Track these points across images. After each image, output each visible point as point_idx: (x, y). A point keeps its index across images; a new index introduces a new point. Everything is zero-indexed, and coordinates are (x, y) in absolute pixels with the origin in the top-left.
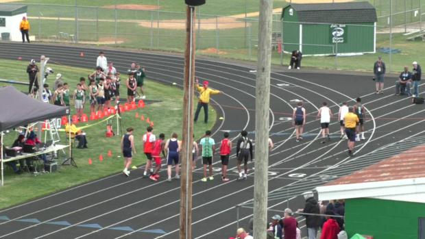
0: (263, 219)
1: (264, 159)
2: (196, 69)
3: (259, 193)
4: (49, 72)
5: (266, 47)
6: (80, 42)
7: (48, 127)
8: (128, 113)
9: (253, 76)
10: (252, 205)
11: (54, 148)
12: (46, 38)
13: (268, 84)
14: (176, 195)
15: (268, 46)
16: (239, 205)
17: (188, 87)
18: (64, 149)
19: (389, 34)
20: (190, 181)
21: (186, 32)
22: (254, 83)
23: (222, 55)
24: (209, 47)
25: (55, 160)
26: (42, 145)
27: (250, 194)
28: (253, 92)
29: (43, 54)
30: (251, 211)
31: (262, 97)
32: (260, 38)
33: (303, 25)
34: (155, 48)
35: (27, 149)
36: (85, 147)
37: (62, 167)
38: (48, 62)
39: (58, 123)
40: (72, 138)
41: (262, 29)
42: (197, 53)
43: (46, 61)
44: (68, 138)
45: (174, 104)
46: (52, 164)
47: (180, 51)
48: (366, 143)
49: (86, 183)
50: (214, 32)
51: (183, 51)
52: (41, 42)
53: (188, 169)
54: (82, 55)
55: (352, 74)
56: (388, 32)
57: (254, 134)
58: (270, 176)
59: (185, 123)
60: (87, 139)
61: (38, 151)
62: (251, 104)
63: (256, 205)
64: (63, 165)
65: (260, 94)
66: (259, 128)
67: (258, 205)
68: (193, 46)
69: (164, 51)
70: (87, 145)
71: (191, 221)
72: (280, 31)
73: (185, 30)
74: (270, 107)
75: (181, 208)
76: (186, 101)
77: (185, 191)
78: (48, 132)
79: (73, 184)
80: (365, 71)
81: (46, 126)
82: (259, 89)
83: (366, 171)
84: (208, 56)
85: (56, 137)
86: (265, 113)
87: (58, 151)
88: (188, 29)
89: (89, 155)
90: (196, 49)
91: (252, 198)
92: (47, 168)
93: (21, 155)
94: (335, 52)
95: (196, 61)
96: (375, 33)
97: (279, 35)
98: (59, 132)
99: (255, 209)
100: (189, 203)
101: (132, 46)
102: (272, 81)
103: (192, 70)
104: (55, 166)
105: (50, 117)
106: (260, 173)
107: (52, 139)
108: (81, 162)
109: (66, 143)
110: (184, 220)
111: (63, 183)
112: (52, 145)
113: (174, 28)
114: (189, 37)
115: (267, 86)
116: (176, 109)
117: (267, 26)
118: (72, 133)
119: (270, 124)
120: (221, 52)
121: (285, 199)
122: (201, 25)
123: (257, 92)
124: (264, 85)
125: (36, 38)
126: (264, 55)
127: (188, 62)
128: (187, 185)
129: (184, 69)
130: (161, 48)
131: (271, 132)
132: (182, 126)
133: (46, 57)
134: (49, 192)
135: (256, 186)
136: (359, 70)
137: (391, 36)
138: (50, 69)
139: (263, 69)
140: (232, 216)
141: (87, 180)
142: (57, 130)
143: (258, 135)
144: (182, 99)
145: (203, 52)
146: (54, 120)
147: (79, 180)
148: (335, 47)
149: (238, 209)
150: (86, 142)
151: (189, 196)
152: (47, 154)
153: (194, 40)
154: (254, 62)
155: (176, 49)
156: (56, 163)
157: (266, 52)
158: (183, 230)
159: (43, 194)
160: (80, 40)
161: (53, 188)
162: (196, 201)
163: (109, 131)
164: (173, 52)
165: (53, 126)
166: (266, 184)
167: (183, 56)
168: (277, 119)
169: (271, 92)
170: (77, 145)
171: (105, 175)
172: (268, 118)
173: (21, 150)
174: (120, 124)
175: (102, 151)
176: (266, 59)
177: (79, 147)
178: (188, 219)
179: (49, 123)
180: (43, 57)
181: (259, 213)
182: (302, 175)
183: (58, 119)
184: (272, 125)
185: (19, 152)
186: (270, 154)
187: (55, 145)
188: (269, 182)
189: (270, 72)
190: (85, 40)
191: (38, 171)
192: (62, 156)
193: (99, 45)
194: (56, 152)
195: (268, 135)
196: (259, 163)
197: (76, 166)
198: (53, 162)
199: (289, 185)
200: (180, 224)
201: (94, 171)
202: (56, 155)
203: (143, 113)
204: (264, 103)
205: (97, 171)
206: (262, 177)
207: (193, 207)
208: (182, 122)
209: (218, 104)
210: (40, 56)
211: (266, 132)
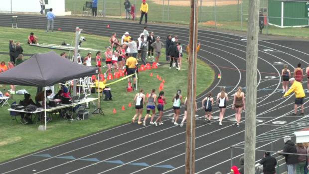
0: (252, 157)
1: (253, 110)
2: (199, 38)
3: (249, 137)
4: (82, 40)
5: (254, 20)
6: (107, 16)
7: (81, 84)
8: (144, 73)
9: (245, 43)
10: (243, 146)
11: (87, 100)
12: (80, 13)
13: (256, 49)
14: (183, 138)
15: (257, 19)
16: (233, 146)
17: (192, 52)
18: (94, 101)
20: (193, 127)
21: (190, 9)
22: (245, 49)
23: (219, 26)
24: (210, 20)
25: (87, 110)
26: (76, 98)
27: (242, 137)
28: (244, 55)
29: (77, 26)
30: (242, 151)
31: (251, 60)
32: (250, 12)
33: (284, 2)
34: (166, 21)
35: (65, 101)
36: (110, 99)
37: (92, 116)
38: (81, 32)
39: (89, 80)
40: (100, 93)
41: (251, 5)
43: (80, 32)
44: (97, 93)
47: (186, 24)
49: (112, 128)
50: (213, 8)
51: (188, 23)
52: (76, 16)
53: (192, 116)
54: (108, 26)
57: (245, 90)
58: (257, 123)
59: (190, 80)
61: (74, 102)
62: (243, 65)
63: (246, 146)
64: (93, 113)
65: (250, 57)
66: (248, 85)
67: (248, 146)
68: (196, 19)
69: (173, 23)
70: (112, 98)
71: (194, 158)
72: (266, 8)
73: (190, 7)
74: (258, 68)
75: (187, 149)
76: (190, 63)
77: (189, 134)
78: (81, 87)
79: (102, 129)
82: (249, 53)
84: (208, 27)
85: (87, 92)
86: (254, 73)
87: (90, 103)
88: (193, 6)
89: (114, 106)
90: (199, 22)
91: (243, 141)
92: (81, 116)
93: (61, 105)
95: (199, 31)
97: (265, 10)
99: (245, 149)
100: (193, 144)
102: (260, 48)
103: (195, 38)
104: (87, 114)
105: (83, 75)
106: (250, 121)
107: (85, 93)
108: (106, 111)
109: (96, 97)
110: (189, 157)
111: (93, 128)
112: (85, 98)
113: (181, 5)
114: (193, 12)
115: (255, 51)
116: (183, 70)
117: (255, 3)
118: (100, 89)
119: (258, 81)
120: (218, 25)
121: (270, 142)
122: (202, 2)
123: (248, 56)
124: (253, 50)
125: (72, 13)
126: (253, 26)
127: (192, 32)
128: (191, 130)
129: (189, 38)
130: (170, 21)
131: (258, 88)
132: (187, 83)
133: (80, 28)
134: (82, 135)
135: (246, 131)
138: (84, 38)
139: (253, 37)
140: (226, 155)
141: (113, 126)
142: (88, 86)
143: (248, 90)
144: (187, 62)
145: (204, 24)
146: (86, 78)
147: (105, 126)
149: (232, 149)
150: (111, 96)
151: (193, 139)
152: (81, 105)
153: (197, 15)
154: (245, 31)
155: (183, 22)
156: (88, 112)
157: (255, 24)
158: (188, 165)
159: (78, 136)
160: (107, 15)
161: (86, 132)
162: (199, 142)
163: (129, 87)
164: (180, 24)
165: (86, 83)
166: (254, 130)
167: (188, 27)
168: (263, 77)
169: (258, 56)
170: (104, 98)
171: (126, 122)
172: (256, 77)
174: (138, 82)
175: (124, 103)
176: (254, 30)
177: (105, 100)
178: (192, 157)
179: (82, 80)
180: (77, 28)
181: (249, 153)
182: (284, 122)
183: (89, 78)
184: (259, 82)
185: (58, 103)
186: (257, 105)
187: (87, 98)
188: (257, 128)
189: (258, 40)
190: (111, 15)
191: (74, 119)
192: (93, 107)
193: (122, 19)
194: (87, 104)
195: (256, 91)
196: (249, 113)
197: (104, 115)
198: (86, 111)
199: (273, 130)
200: (186, 161)
201: (117, 119)
202: (88, 106)
203: (156, 73)
204: (253, 65)
205: (120, 118)
206: (251, 124)
207: (196, 148)
208: (188, 80)
209: (216, 66)
210: (75, 27)
211: (254, 88)
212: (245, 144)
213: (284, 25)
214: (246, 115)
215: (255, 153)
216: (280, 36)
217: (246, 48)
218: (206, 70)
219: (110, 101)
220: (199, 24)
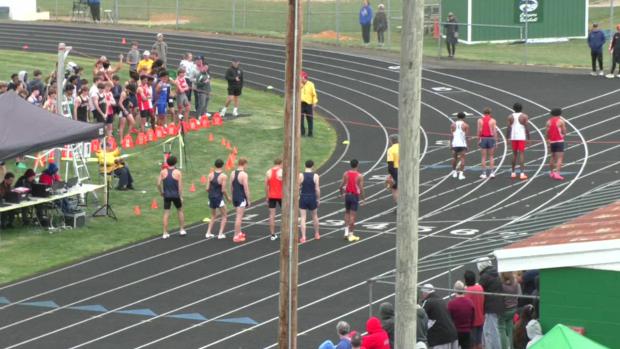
0: (411, 301)
1: (412, 207)
2: (305, 64)
3: (404, 260)
4: (71, 69)
5: (414, 30)
6: (120, 22)
7: (71, 156)
8: (197, 135)
9: (395, 75)
10: (393, 279)
11: (81, 190)
12: (68, 15)
13: (418, 87)
14: (273, 264)
15: (419, 28)
16: (373, 279)
17: (291, 93)
18: (97, 191)
19: (609, 9)
20: (295, 241)
21: (288, 7)
22: (396, 86)
23: (345, 41)
24: (326, 29)
25: (82, 208)
27: (390, 261)
28: (394, 99)
29: (62, 40)
30: (391, 289)
31: (408, 106)
32: (405, 14)
34: (240, 31)
35: (37, 191)
36: (130, 187)
37: (92, 220)
38: (70, 54)
39: (86, 149)
40: (108, 174)
41: (408, 0)
42: (306, 39)
43: (67, 52)
44: (103, 174)
45: (270, 120)
46: (77, 215)
47: (280, 37)
48: (573, 181)
49: (131, 244)
50: (332, 6)
51: (284, 35)
52: (59, 21)
53: (291, 222)
54: (124, 42)
55: (549, 71)
56: (608, 5)
58: (421, 234)
59: (287, 149)
60: (132, 175)
61: (55, 194)
62: (392, 119)
63: (400, 279)
65: (405, 102)
66: (404, 157)
67: (402, 279)
68: (299, 28)
69: (253, 35)
70: (133, 184)
71: (296, 305)
72: (438, 5)
73: (287, 3)
74: (421, 124)
75: (282, 284)
76: (288, 114)
77: (286, 256)
78: (71, 163)
79: (111, 246)
80: (571, 67)
81: (68, 155)
82: (405, 95)
83: (573, 226)
84: (323, 43)
85: (82, 172)
86: (414, 133)
87: (87, 194)
88: (292, 1)
89: (137, 201)
90: (305, 32)
91: (394, 268)
92: (69, 222)
93: (29, 200)
94: (524, 37)
95: (304, 51)
96: (587, 6)
97: (436, 10)
98: (88, 164)
99: (397, 285)
100: (293, 275)
101: (203, 28)
102: (425, 84)
103: (298, 66)
104: (83, 217)
105: (74, 139)
106: (406, 229)
107: (78, 174)
108: (121, 211)
109: (100, 182)
110: (286, 302)
111: (94, 244)
112: (77, 185)
114: (293, 12)
115: (416, 90)
116: (273, 128)
118: (108, 166)
119: (422, 152)
120: (343, 38)
121: (446, 269)
123: (401, 100)
124: (412, 89)
125: (50, 15)
126: (411, 41)
127: (291, 53)
128: (291, 247)
129: (286, 64)
130: (248, 31)
131: (422, 163)
132: (282, 154)
133: (67, 45)
134: (72, 259)
135: (399, 249)
136: (561, 65)
137: (612, 12)
138: (75, 65)
139: (411, 64)
140: (360, 296)
141: (133, 240)
142: (84, 161)
144: (282, 112)
145: (315, 37)
146: (80, 144)
147: (116, 240)
148: (524, 29)
149: (371, 285)
150: (130, 181)
151: (294, 265)
152: (70, 199)
153: (302, 19)
154: (396, 52)
155: (272, 33)
156: (83, 214)
157: (415, 38)
158: (284, 317)
159: (63, 262)
160: (121, 19)
161: (80, 252)
162: (305, 272)
164: (267, 37)
165: (78, 155)
166: (415, 247)
167: (283, 43)
168: (432, 143)
169: (422, 100)
170: (116, 185)
172: (417, 143)
173: (27, 193)
174: (185, 153)
176: (415, 48)
177: (119, 188)
178: (293, 302)
179: (73, 150)
180: (62, 45)
181: (405, 291)
182: (473, 232)
183: (86, 144)
184: (425, 152)
185: (24, 196)
186: (421, 198)
187: (81, 185)
188: (420, 242)
189: (421, 69)
190: (128, 19)
191: (55, 226)
192: (93, 203)
193: (152, 27)
194: (83, 196)
195: (417, 169)
196: (403, 213)
197: (115, 218)
198: (79, 211)
199: (452, 247)
200: (280, 308)
201: (143, 226)
202: (83, 200)
203: (220, 134)
204: (412, 118)
205: (149, 226)
206: (409, 235)
207: (299, 283)
208: (283, 149)
209: (338, 120)
210: (58, 43)
211: (415, 164)
212: (398, 275)
213: (473, 39)
214: (398, 218)
215: (416, 293)
216: (466, 60)
217: (397, 84)
218: (320, 129)
219: (131, 191)
220: (303, 37)
